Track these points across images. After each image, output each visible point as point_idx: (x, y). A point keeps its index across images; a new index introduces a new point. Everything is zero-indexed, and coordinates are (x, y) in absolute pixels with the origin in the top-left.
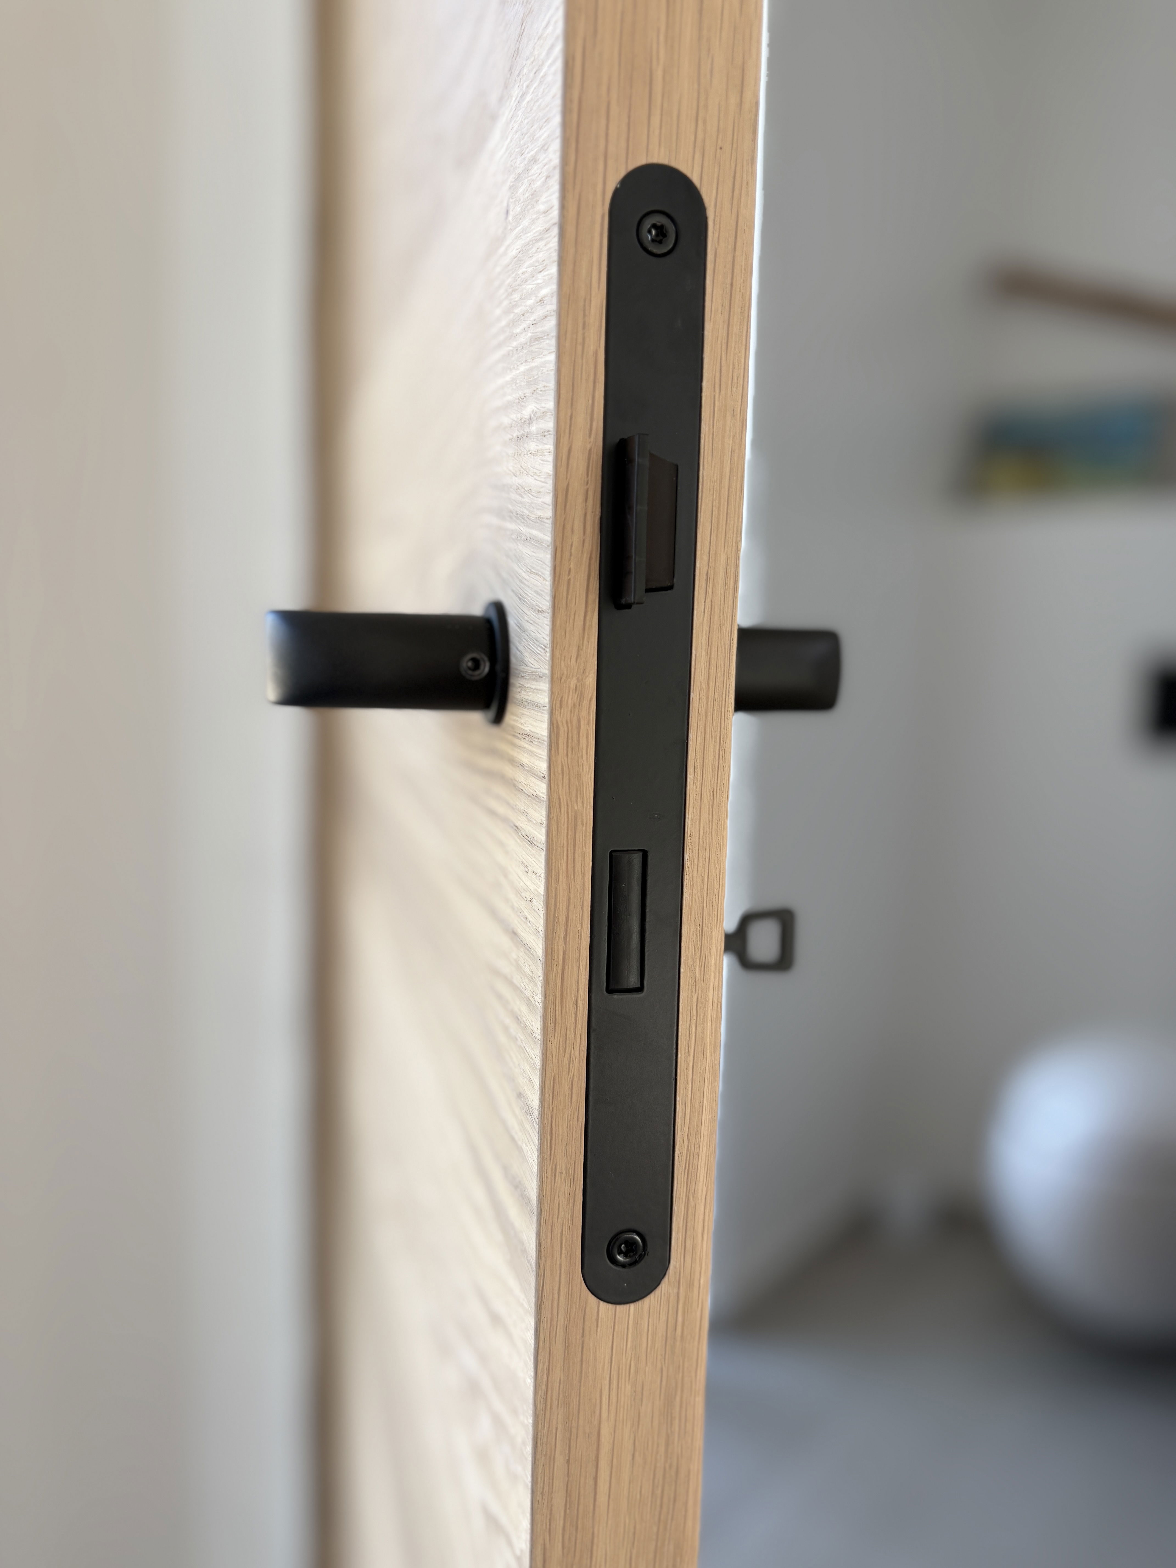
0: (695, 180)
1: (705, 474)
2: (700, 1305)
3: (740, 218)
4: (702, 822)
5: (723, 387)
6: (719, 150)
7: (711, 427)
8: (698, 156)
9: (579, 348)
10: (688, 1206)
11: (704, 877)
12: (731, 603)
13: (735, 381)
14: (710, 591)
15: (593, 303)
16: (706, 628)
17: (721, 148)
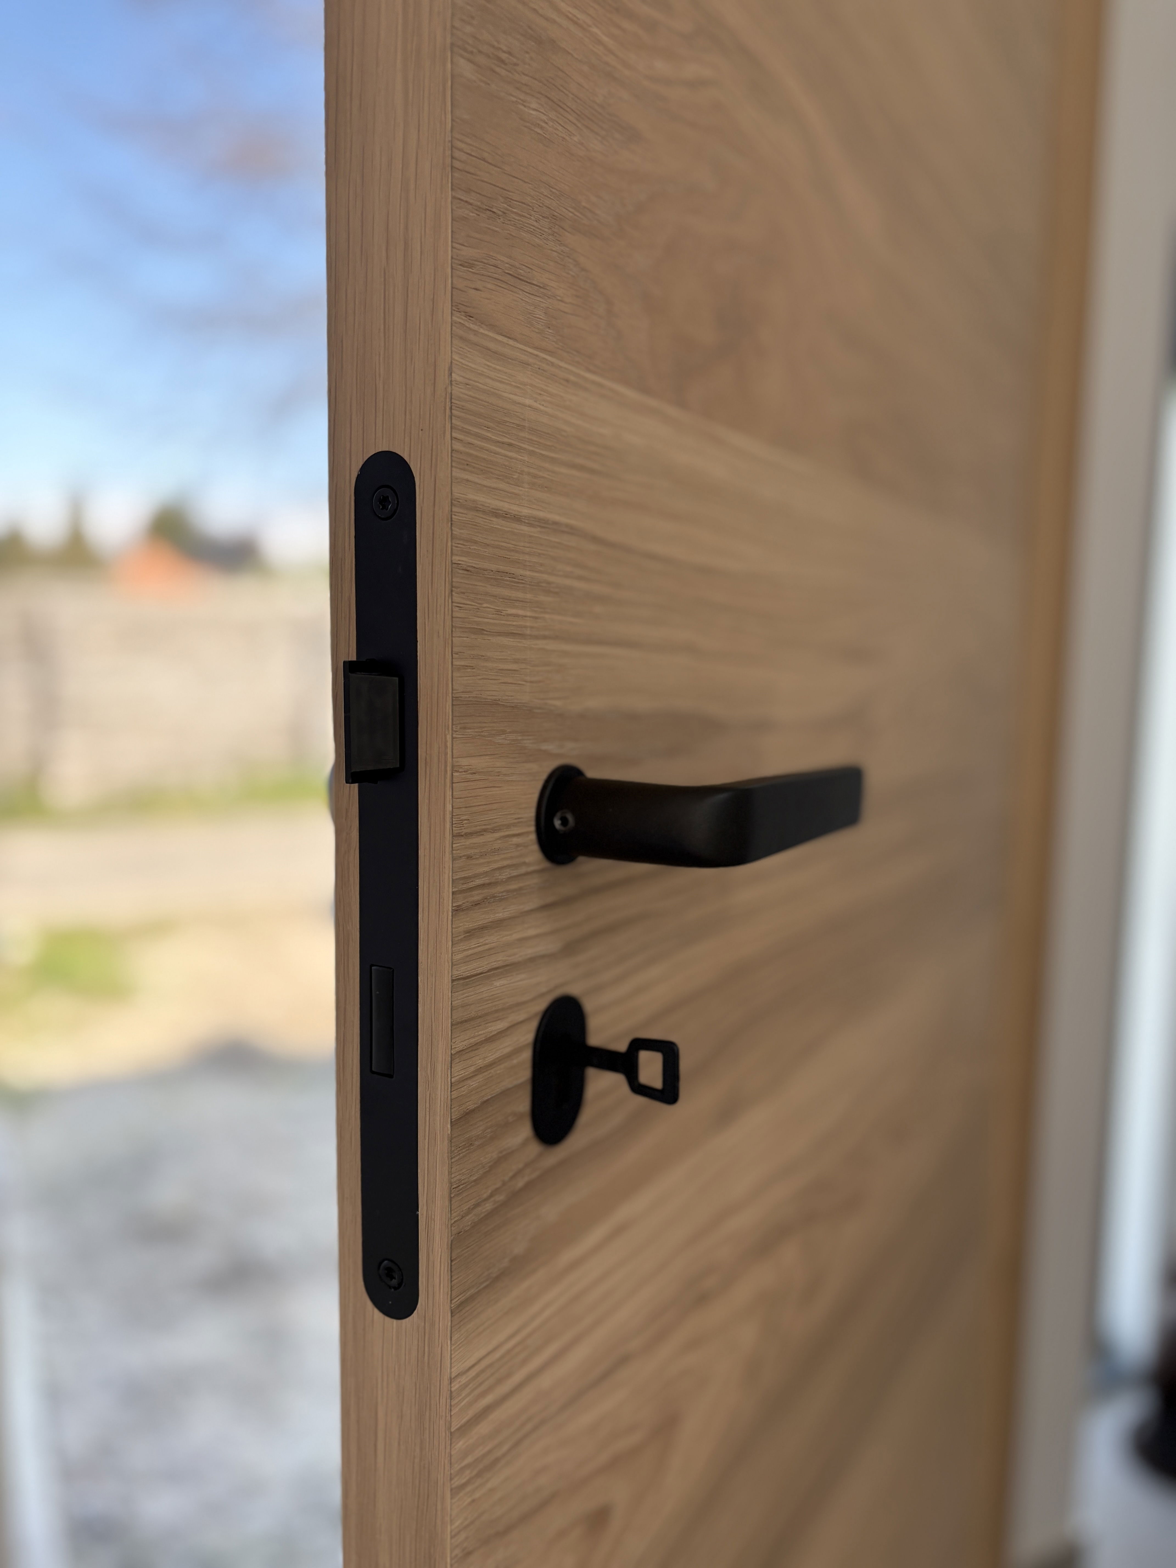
0: (406, 458)
1: (421, 682)
2: (440, 1345)
3: (437, 481)
4: (429, 954)
5: (430, 615)
6: (421, 432)
7: (424, 647)
8: (407, 440)
9: (340, 595)
10: (428, 1260)
11: (431, 998)
12: (443, 782)
13: (438, 609)
14: (428, 772)
15: (346, 561)
16: (427, 801)
17: (422, 430)
